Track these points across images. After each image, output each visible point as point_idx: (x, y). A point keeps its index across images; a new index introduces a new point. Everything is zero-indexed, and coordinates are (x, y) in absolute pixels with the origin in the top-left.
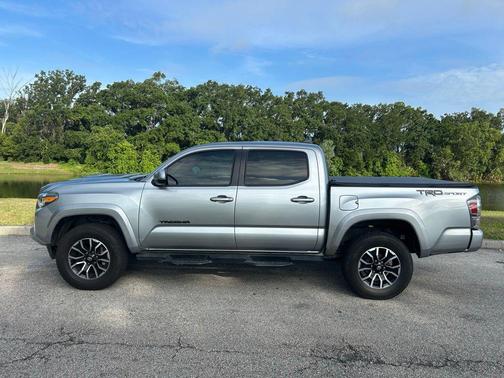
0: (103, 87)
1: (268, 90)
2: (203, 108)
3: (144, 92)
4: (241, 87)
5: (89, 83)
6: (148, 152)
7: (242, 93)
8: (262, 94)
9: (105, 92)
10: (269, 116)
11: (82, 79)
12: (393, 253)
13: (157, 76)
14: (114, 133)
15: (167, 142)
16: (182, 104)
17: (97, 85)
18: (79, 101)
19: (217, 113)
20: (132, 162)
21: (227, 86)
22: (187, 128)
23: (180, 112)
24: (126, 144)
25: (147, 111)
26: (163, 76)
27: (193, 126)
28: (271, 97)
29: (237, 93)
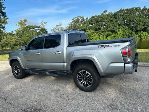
0: (89, 19)
1: (145, 7)
2: (119, 19)
3: (100, 17)
4: (133, 8)
5: (85, 18)
6: (102, 36)
7: (133, 10)
8: (142, 9)
9: (89, 20)
10: (146, 16)
11: (83, 18)
12: (89, 73)
13: (105, 11)
14: (92, 31)
15: (107, 31)
16: (112, 19)
17: (87, 18)
18: (83, 24)
19: (124, 19)
20: (97, 39)
21: (128, 9)
22: (113, 26)
23: (111, 21)
24: (96, 34)
25: (101, 23)
26: (107, 11)
27: (115, 25)
28: (146, 9)
29: (132, 11)
